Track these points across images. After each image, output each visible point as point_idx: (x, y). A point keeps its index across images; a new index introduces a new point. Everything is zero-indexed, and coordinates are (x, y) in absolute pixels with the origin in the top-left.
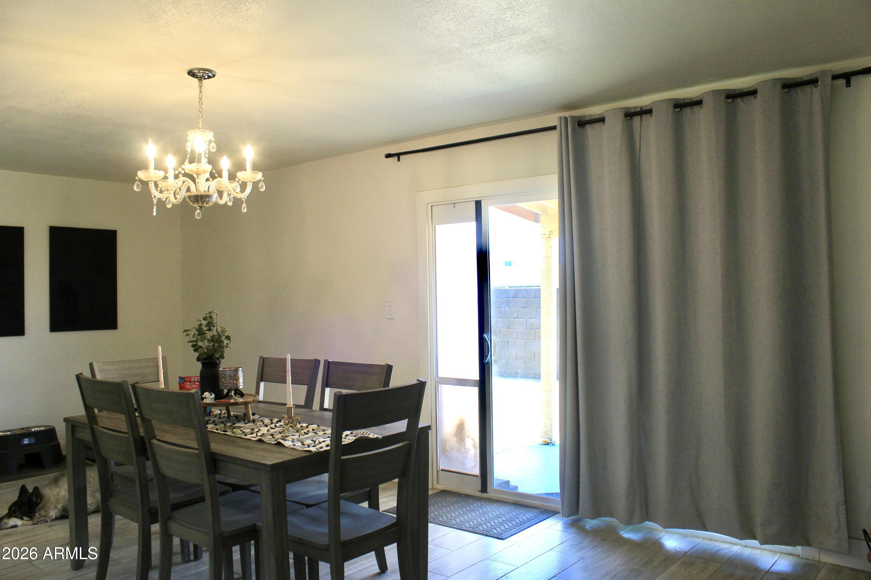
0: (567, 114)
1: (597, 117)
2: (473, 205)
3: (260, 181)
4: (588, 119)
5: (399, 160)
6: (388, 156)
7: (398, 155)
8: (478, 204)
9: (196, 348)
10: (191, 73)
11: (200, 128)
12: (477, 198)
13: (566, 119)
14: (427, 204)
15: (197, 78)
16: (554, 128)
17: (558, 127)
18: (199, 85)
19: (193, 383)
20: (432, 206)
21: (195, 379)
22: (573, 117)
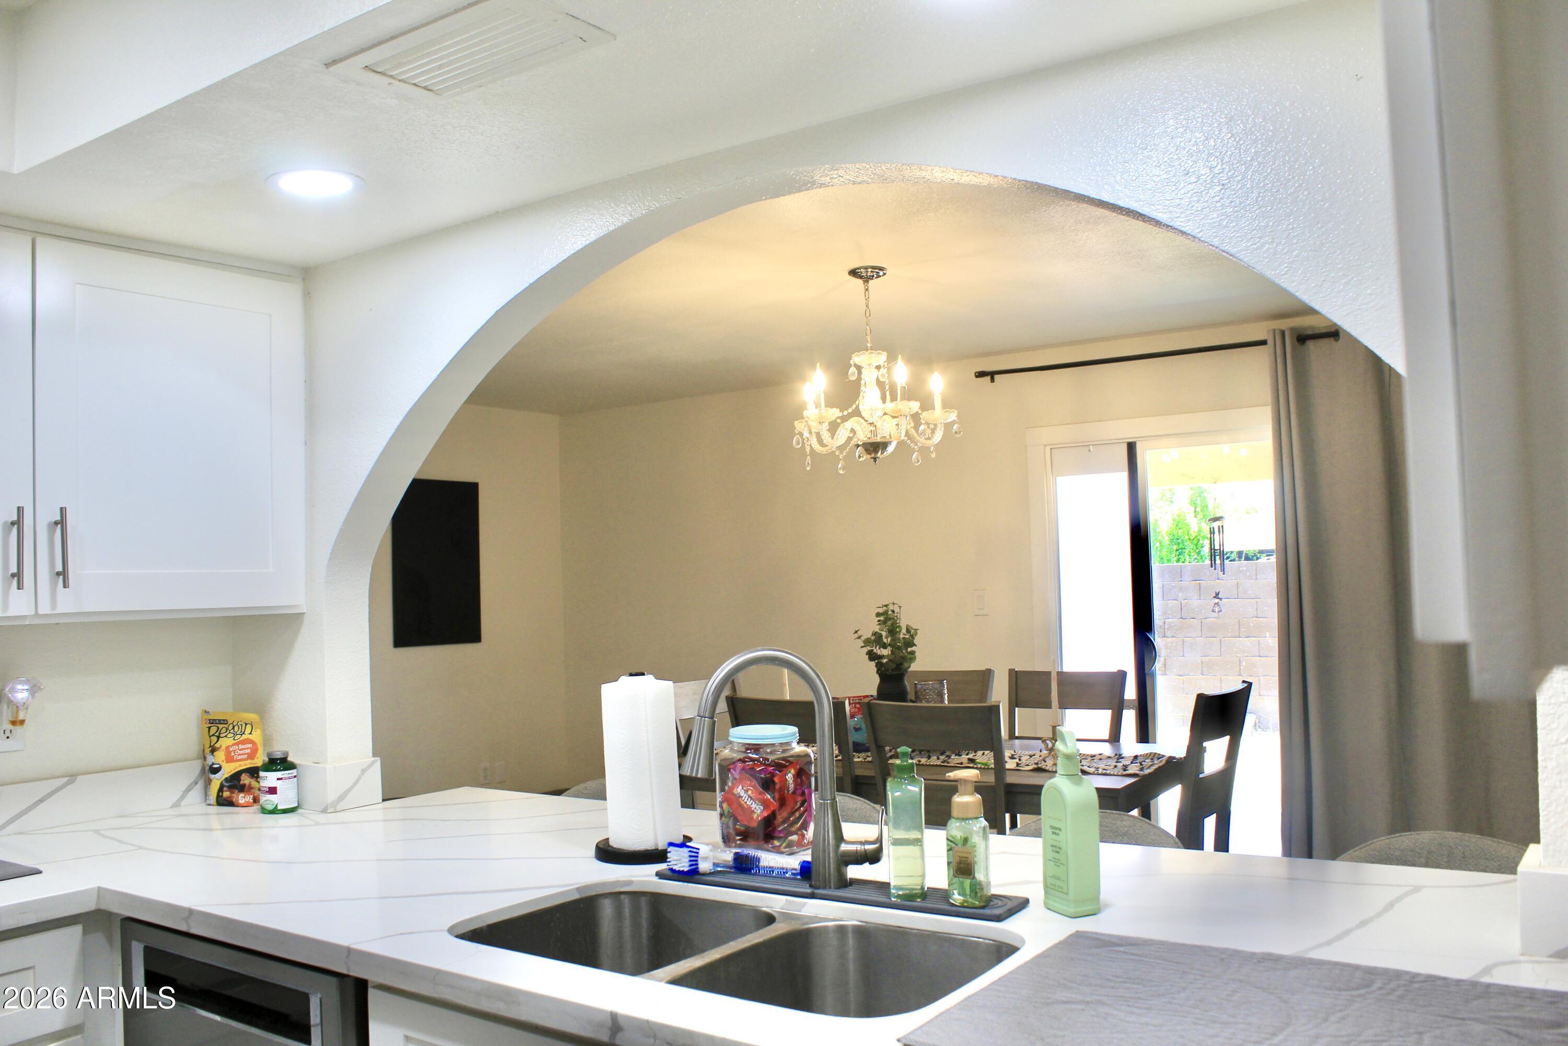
0: (1286, 324)
1: (1323, 331)
2: (1125, 447)
3: (954, 422)
4: (1310, 332)
5: (992, 380)
6: (980, 374)
7: (992, 375)
8: (1131, 447)
9: (872, 656)
10: (854, 273)
11: (869, 348)
12: (1129, 438)
13: (1283, 333)
14: (1045, 446)
15: (861, 277)
16: (1263, 343)
17: (1270, 342)
18: (865, 287)
19: (854, 705)
20: (1051, 449)
21: (856, 700)
22: (1292, 330)
